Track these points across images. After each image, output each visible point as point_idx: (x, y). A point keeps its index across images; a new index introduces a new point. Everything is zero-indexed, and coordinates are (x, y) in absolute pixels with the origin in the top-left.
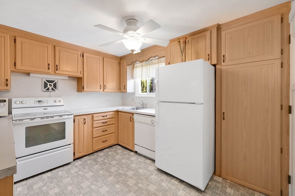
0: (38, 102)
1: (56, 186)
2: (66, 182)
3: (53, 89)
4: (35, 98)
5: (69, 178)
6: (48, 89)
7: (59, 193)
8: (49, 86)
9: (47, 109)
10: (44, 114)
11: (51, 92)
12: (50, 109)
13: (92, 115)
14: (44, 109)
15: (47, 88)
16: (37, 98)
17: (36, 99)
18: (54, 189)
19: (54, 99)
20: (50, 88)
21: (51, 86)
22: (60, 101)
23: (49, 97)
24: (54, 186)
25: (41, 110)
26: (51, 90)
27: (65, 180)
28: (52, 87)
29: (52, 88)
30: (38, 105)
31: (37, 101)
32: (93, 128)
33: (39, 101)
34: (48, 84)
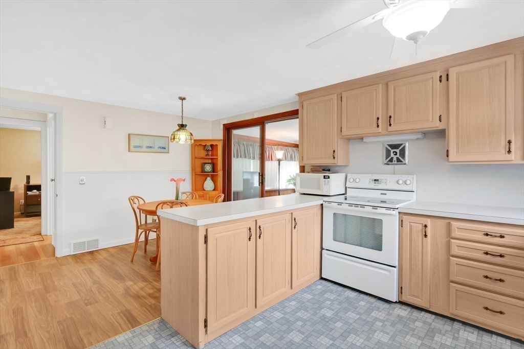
0: (374, 182)
1: (391, 334)
2: (408, 341)
3: (398, 160)
4: (371, 175)
5: (420, 342)
6: (391, 160)
7: (383, 344)
8: (392, 155)
9: (386, 194)
10: (381, 202)
11: (396, 164)
12: (390, 196)
13: (448, 221)
14: (381, 194)
15: (390, 158)
16: (373, 175)
17: (372, 177)
18: (385, 335)
19: (396, 177)
20: (395, 159)
21: (396, 154)
22: (405, 183)
23: (392, 174)
24: (389, 332)
25: (377, 195)
26: (396, 162)
27: (412, 338)
28: (398, 155)
29: (397, 158)
30: (373, 185)
31: (372, 180)
32: (450, 255)
33: (375, 180)
34: (392, 151)
